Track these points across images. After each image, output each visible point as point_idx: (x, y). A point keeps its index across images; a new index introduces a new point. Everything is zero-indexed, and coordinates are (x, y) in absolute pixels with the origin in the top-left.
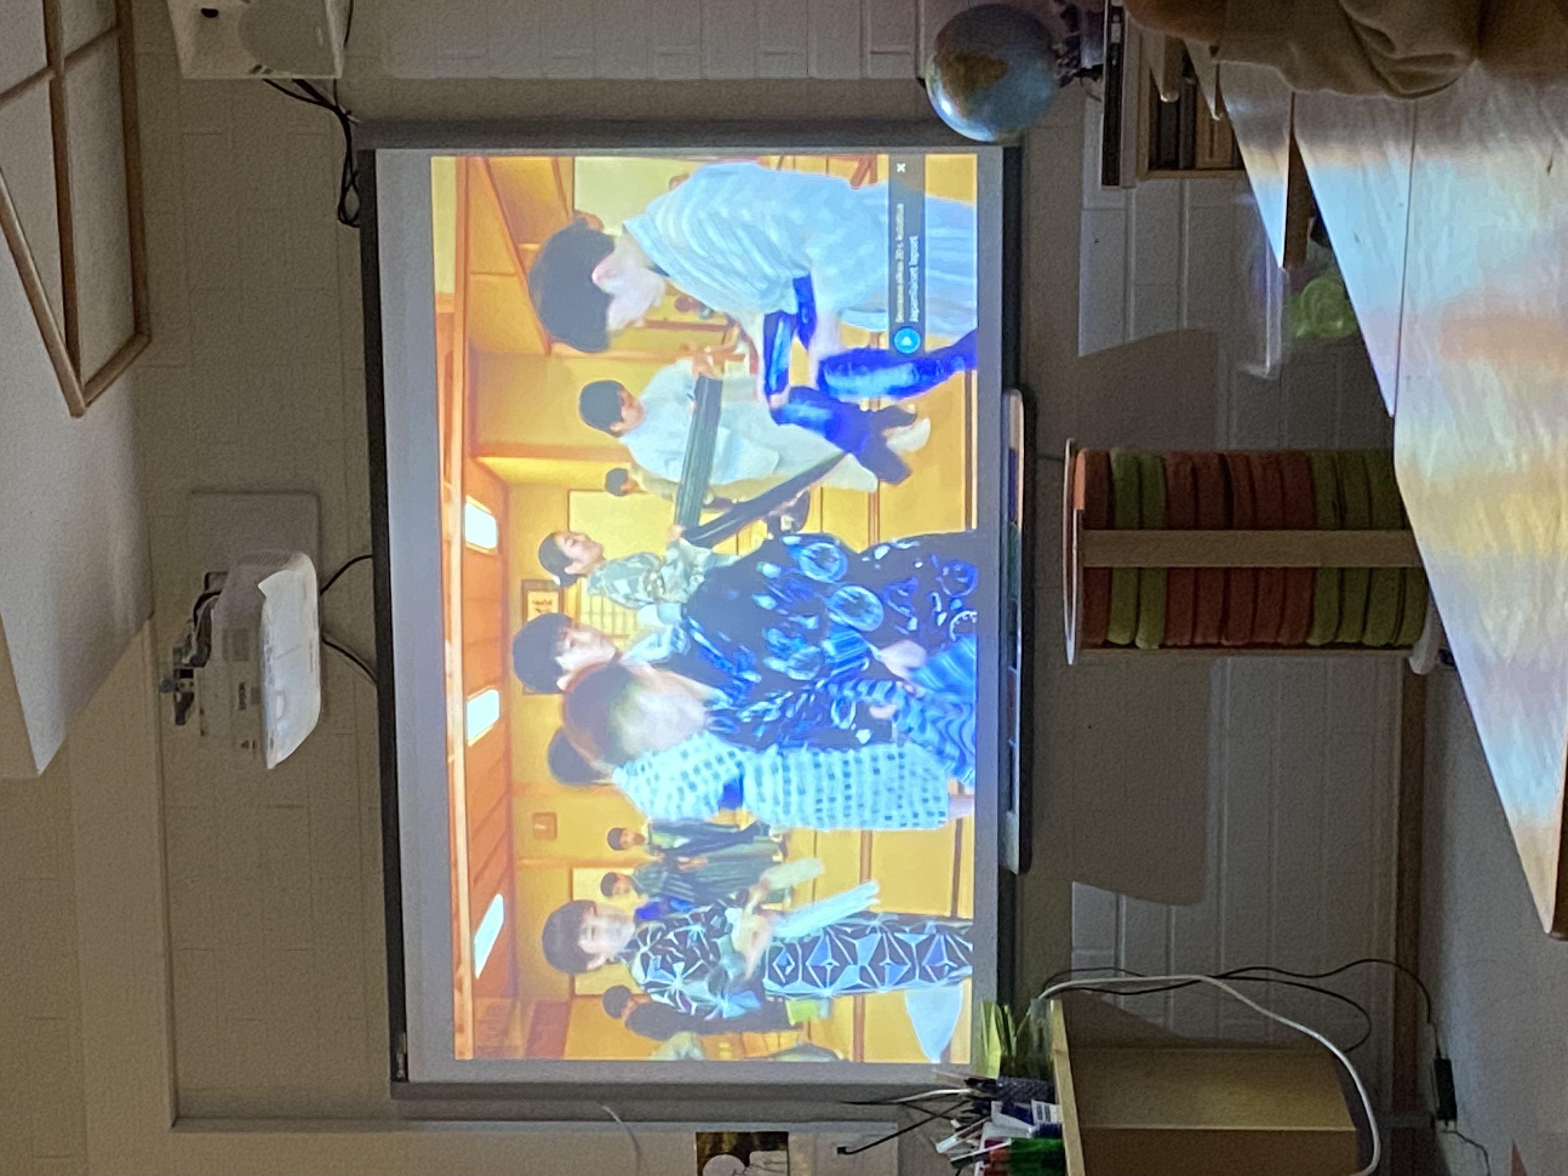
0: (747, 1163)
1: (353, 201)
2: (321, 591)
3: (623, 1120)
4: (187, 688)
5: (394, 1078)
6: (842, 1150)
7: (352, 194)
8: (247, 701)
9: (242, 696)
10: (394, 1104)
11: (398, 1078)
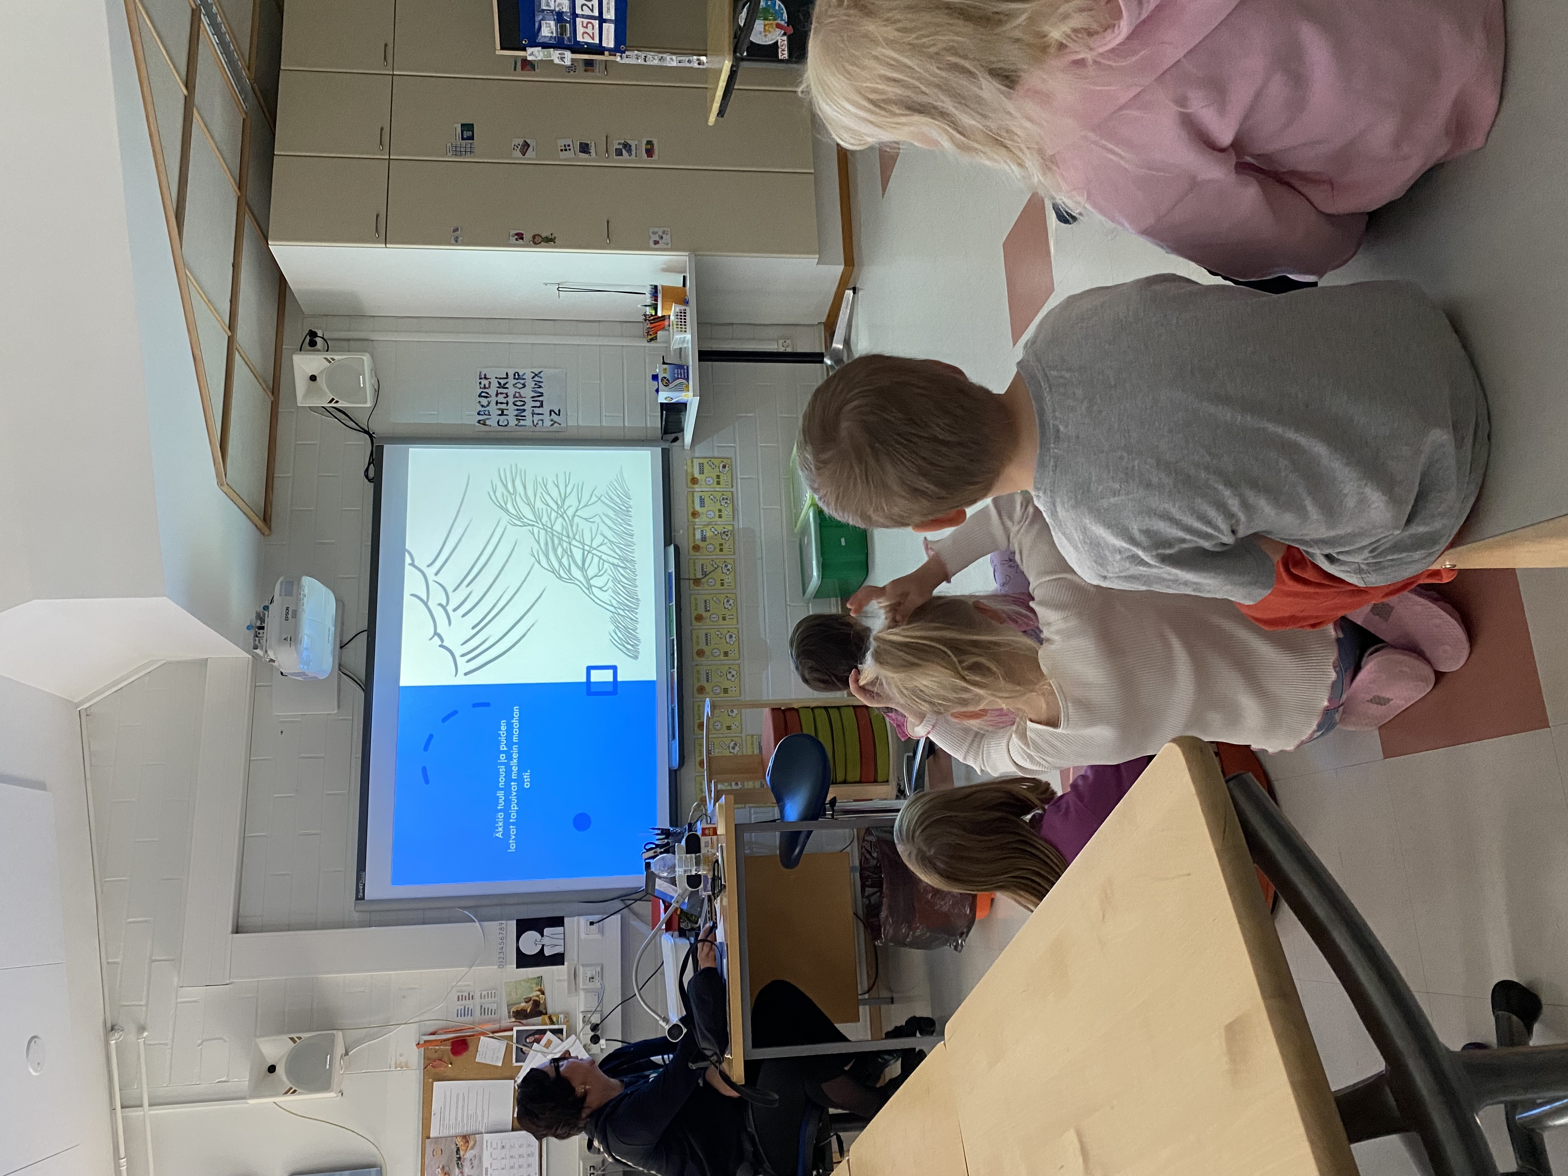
0: (542, 935)
1: (371, 472)
5: (357, 899)
6: (592, 923)
7: (371, 469)
8: (290, 616)
10: (356, 916)
11: (360, 897)
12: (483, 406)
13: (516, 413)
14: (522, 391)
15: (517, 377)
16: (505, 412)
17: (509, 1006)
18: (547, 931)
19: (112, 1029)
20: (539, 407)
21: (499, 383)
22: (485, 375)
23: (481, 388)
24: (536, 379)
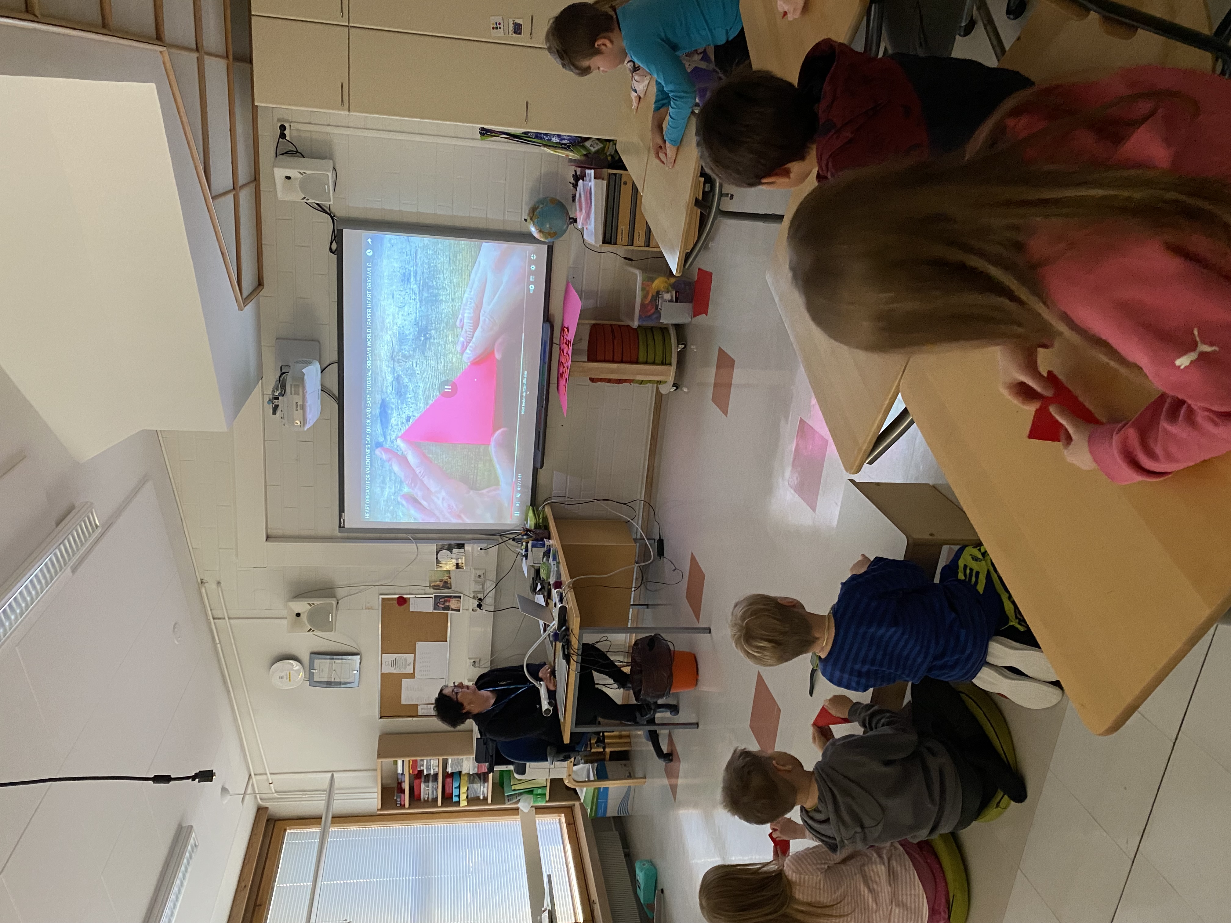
0: (451, 552)
1: (334, 246)
2: (321, 372)
3: (414, 540)
4: (276, 403)
5: (340, 527)
6: (481, 549)
7: (334, 244)
9: (297, 407)
10: (339, 534)
11: (341, 527)
17: (430, 582)
18: (454, 551)
19: (202, 583)
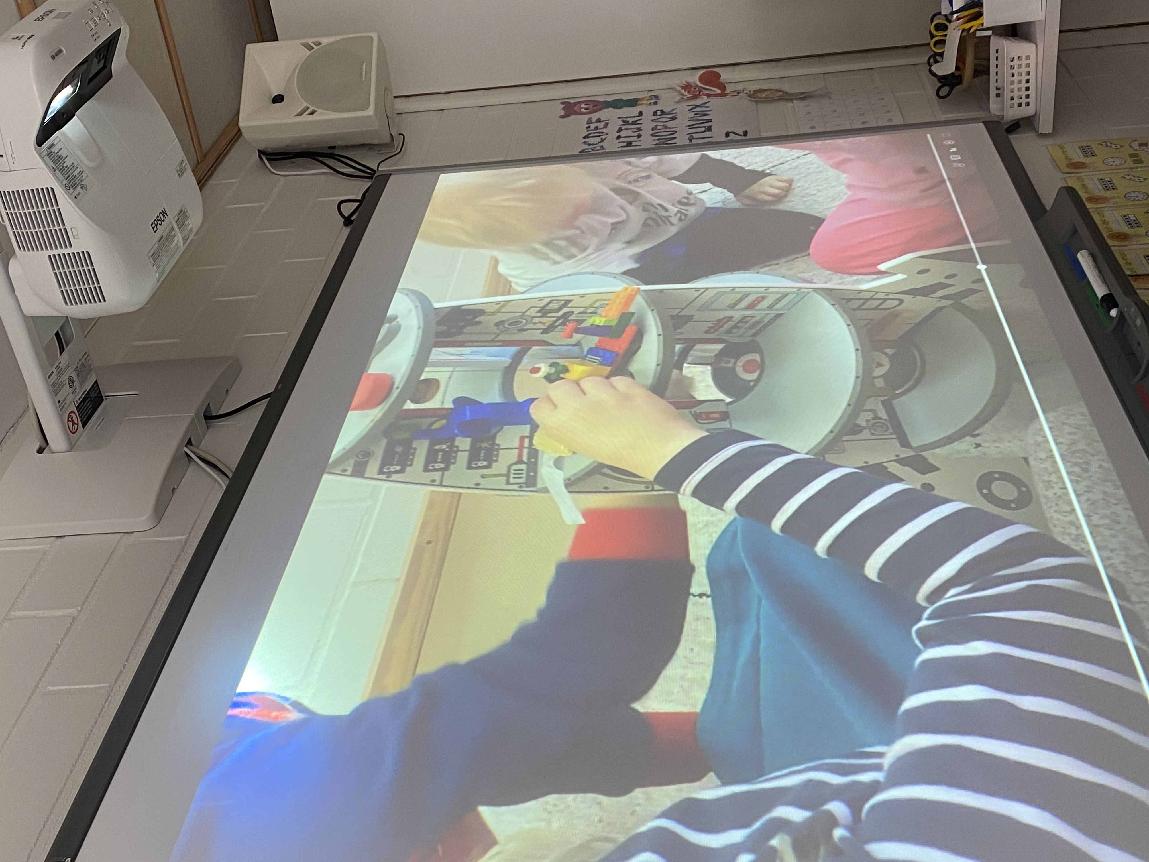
12: (590, 145)
13: (657, 142)
14: (670, 124)
15: (659, 113)
16: (634, 144)
20: (704, 131)
21: (626, 123)
22: (600, 119)
23: (588, 131)
24: (698, 109)
